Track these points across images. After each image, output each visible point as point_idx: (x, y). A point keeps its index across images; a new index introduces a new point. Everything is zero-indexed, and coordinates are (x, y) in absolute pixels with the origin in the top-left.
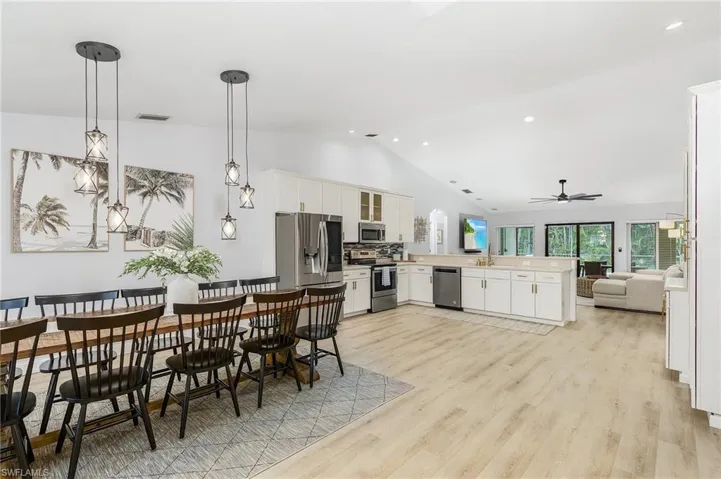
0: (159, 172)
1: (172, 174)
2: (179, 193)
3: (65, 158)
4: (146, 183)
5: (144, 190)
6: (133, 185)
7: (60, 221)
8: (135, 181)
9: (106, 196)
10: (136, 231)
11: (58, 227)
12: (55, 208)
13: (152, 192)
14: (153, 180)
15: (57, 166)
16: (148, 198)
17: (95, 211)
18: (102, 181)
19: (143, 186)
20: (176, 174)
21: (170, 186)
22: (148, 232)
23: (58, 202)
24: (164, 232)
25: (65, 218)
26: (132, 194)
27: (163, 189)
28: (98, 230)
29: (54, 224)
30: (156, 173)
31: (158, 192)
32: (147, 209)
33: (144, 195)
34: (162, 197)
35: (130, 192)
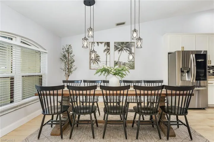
0: (123, 42)
1: (128, 42)
2: (130, 49)
3: (100, 42)
4: (120, 47)
5: (119, 49)
6: (116, 48)
7: (99, 61)
8: (116, 46)
9: (109, 52)
10: (117, 63)
11: (98, 62)
12: (98, 57)
13: (121, 50)
14: (122, 45)
15: (98, 45)
16: (120, 52)
17: (107, 57)
18: (108, 48)
19: (119, 48)
20: (129, 42)
21: (127, 47)
22: (120, 63)
23: (98, 55)
24: (125, 63)
25: (100, 60)
26: (116, 51)
27: (125, 48)
28: (107, 62)
29: (98, 61)
30: (123, 43)
31: (123, 49)
32: (120, 56)
33: (119, 51)
34: (124, 51)
35: (115, 50)
